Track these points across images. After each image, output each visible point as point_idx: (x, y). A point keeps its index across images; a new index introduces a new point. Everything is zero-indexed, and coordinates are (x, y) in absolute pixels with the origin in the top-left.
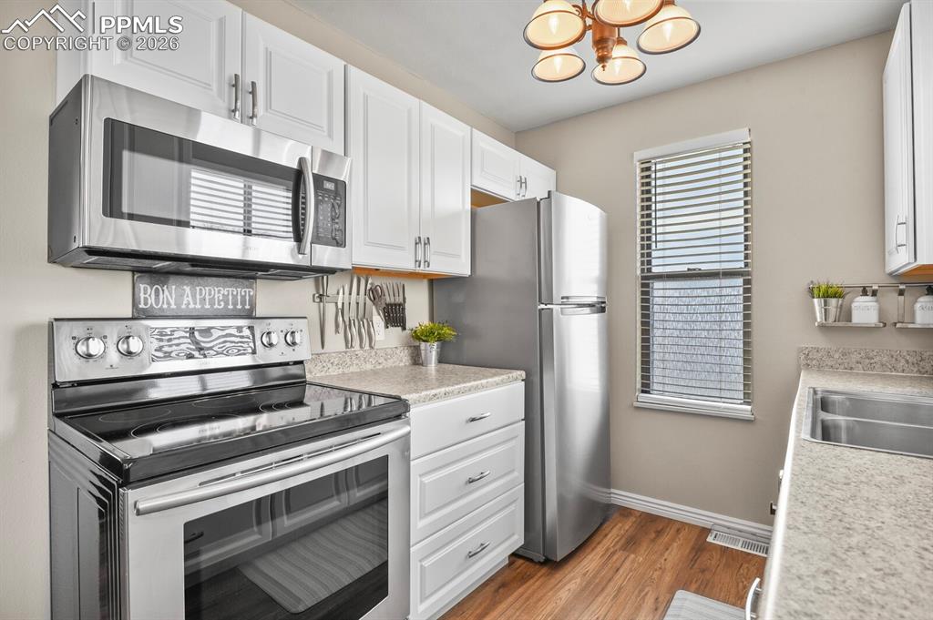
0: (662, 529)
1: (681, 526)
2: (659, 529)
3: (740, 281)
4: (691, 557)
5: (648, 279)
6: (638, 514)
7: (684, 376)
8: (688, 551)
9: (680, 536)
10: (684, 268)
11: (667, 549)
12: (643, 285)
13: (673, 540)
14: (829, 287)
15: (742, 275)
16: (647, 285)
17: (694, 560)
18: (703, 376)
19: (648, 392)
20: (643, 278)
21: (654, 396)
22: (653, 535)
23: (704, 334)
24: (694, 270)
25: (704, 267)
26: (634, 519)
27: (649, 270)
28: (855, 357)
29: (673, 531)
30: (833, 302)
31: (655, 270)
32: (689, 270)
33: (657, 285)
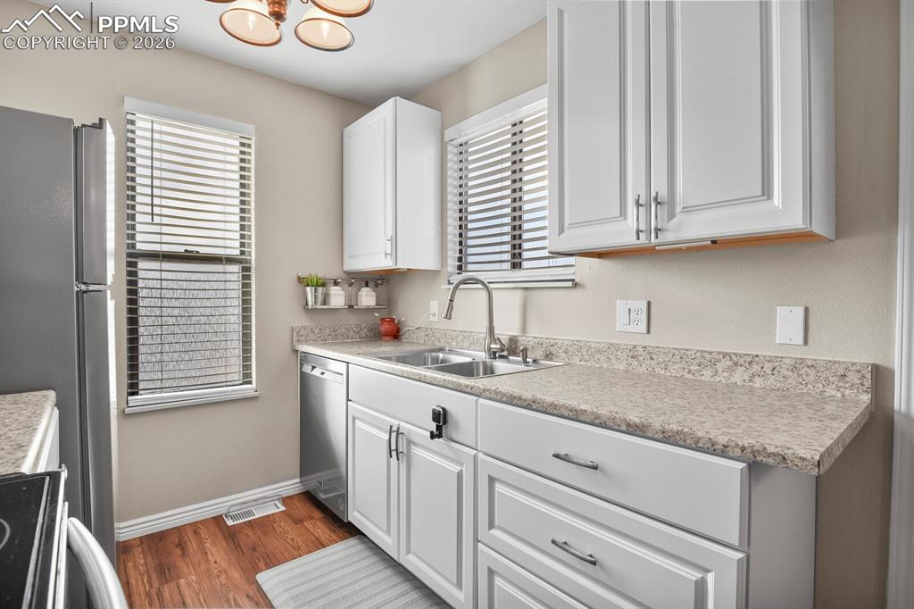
0: (180, 541)
1: (195, 527)
2: (177, 541)
3: (236, 268)
4: (232, 545)
5: (133, 257)
6: (138, 542)
7: (182, 367)
8: (224, 543)
9: (203, 535)
10: (181, 249)
11: (206, 553)
12: (130, 264)
13: (201, 543)
14: (318, 279)
15: (241, 263)
16: (134, 264)
17: (238, 547)
18: (203, 363)
19: (137, 394)
20: (129, 255)
21: (143, 397)
22: (178, 551)
23: (203, 320)
24: (192, 252)
25: (203, 250)
26: (140, 550)
27: (133, 246)
28: (327, 331)
29: (191, 536)
30: (320, 289)
31: (139, 246)
32: (186, 251)
33: (142, 264)
